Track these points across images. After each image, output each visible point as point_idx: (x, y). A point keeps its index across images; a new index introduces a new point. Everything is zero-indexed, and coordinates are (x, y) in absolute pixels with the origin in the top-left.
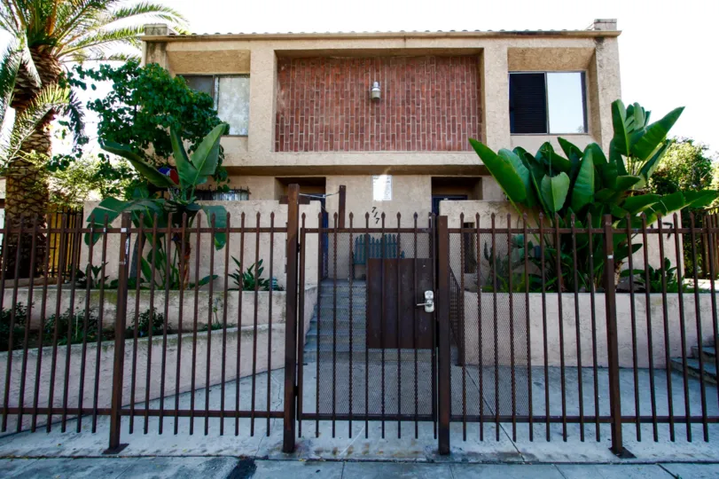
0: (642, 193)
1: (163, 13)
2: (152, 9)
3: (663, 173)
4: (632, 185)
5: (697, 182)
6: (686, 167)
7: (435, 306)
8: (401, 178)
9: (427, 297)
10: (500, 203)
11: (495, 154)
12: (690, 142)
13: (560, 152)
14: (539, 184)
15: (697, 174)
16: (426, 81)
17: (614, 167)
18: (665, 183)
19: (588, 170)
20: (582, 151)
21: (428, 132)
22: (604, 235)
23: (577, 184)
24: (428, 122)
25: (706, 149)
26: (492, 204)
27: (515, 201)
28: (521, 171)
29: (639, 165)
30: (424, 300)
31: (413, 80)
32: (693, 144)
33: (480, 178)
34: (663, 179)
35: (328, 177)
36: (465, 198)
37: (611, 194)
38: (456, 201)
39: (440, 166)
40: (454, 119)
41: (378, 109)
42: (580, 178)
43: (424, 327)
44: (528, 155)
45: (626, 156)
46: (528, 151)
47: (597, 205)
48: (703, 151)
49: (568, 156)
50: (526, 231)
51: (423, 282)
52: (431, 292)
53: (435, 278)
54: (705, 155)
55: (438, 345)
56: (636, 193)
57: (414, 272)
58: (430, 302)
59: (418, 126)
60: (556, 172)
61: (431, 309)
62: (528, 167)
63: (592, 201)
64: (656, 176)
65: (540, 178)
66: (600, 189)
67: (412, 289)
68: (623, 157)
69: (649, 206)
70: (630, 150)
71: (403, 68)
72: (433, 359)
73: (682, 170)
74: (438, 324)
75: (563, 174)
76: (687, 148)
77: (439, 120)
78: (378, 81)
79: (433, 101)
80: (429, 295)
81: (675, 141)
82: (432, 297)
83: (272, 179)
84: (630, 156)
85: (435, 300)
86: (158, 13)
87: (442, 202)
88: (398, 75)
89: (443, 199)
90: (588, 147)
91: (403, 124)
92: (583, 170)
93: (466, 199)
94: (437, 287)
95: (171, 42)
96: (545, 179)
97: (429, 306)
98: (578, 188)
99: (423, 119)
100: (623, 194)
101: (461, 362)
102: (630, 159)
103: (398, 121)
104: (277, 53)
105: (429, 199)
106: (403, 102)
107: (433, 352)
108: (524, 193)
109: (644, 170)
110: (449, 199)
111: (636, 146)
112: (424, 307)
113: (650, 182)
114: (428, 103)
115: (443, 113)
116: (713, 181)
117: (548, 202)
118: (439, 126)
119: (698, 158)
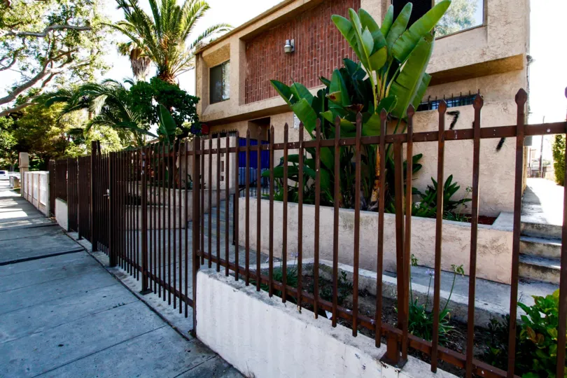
1: (222, 28)
2: (215, 28)
16: (324, 24)
21: (325, 68)
24: (325, 60)
31: (315, 28)
35: (271, 116)
40: (343, 51)
41: (294, 60)
59: (318, 65)
71: (309, 20)
77: (332, 57)
78: (294, 38)
79: (328, 40)
83: (247, 122)
86: (218, 29)
88: (306, 29)
91: (308, 67)
95: (203, 51)
99: (322, 59)
103: (305, 66)
104: (241, 39)
106: (309, 48)
114: (325, 44)
115: (335, 49)
118: (332, 61)
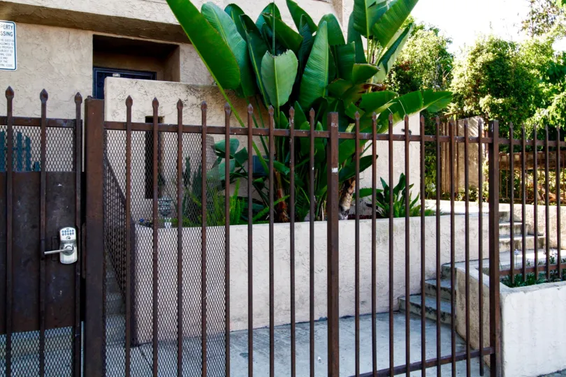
0: (381, 89)
3: (406, 66)
4: (370, 77)
5: (440, 81)
6: (430, 62)
7: (80, 253)
8: (35, 30)
9: (63, 238)
10: (204, 89)
11: (196, 10)
12: (436, 31)
13: (288, 20)
14: (259, 64)
15: (441, 72)
17: (351, 51)
18: (407, 78)
19: (321, 50)
20: (317, 24)
22: (329, 140)
23: (307, 70)
25: (450, 42)
26: (191, 89)
27: (224, 86)
28: (234, 42)
29: (380, 52)
30: (59, 243)
32: (439, 34)
33: (177, 47)
34: (406, 75)
36: (152, 76)
37: (346, 87)
38: (134, 80)
39: (109, 18)
42: (311, 61)
43: (59, 291)
44: (246, 19)
45: (366, 37)
46: (246, 13)
47: (331, 100)
48: (447, 44)
49: (298, 29)
50: (229, 131)
51: (58, 213)
52: (72, 229)
53: (79, 204)
54: (450, 49)
55: (83, 318)
56: (375, 89)
57: (39, 195)
58: (69, 246)
60: (281, 49)
61: (73, 258)
62: (245, 38)
63: (324, 94)
64: (399, 69)
65: (260, 56)
66: (336, 78)
67: (37, 226)
68: (363, 37)
69: (387, 106)
70: (371, 31)
72: (76, 341)
73: (425, 65)
74: (83, 282)
75: (290, 53)
76: (433, 38)
80: (68, 235)
81: (422, 28)
82: (73, 237)
84: (371, 38)
85: (79, 242)
87: (108, 79)
89: (111, 75)
90: (324, 18)
92: (315, 51)
93: (154, 78)
94: (83, 220)
96: (266, 57)
97: (68, 253)
98: (309, 74)
100: (360, 87)
101: (131, 341)
102: (371, 41)
105: (89, 72)
107: (76, 330)
108: (238, 76)
109: (385, 59)
110: (122, 76)
111: (377, 25)
112: (58, 254)
113: (393, 76)
116: (453, 81)
117: (269, 91)
119: (442, 53)
